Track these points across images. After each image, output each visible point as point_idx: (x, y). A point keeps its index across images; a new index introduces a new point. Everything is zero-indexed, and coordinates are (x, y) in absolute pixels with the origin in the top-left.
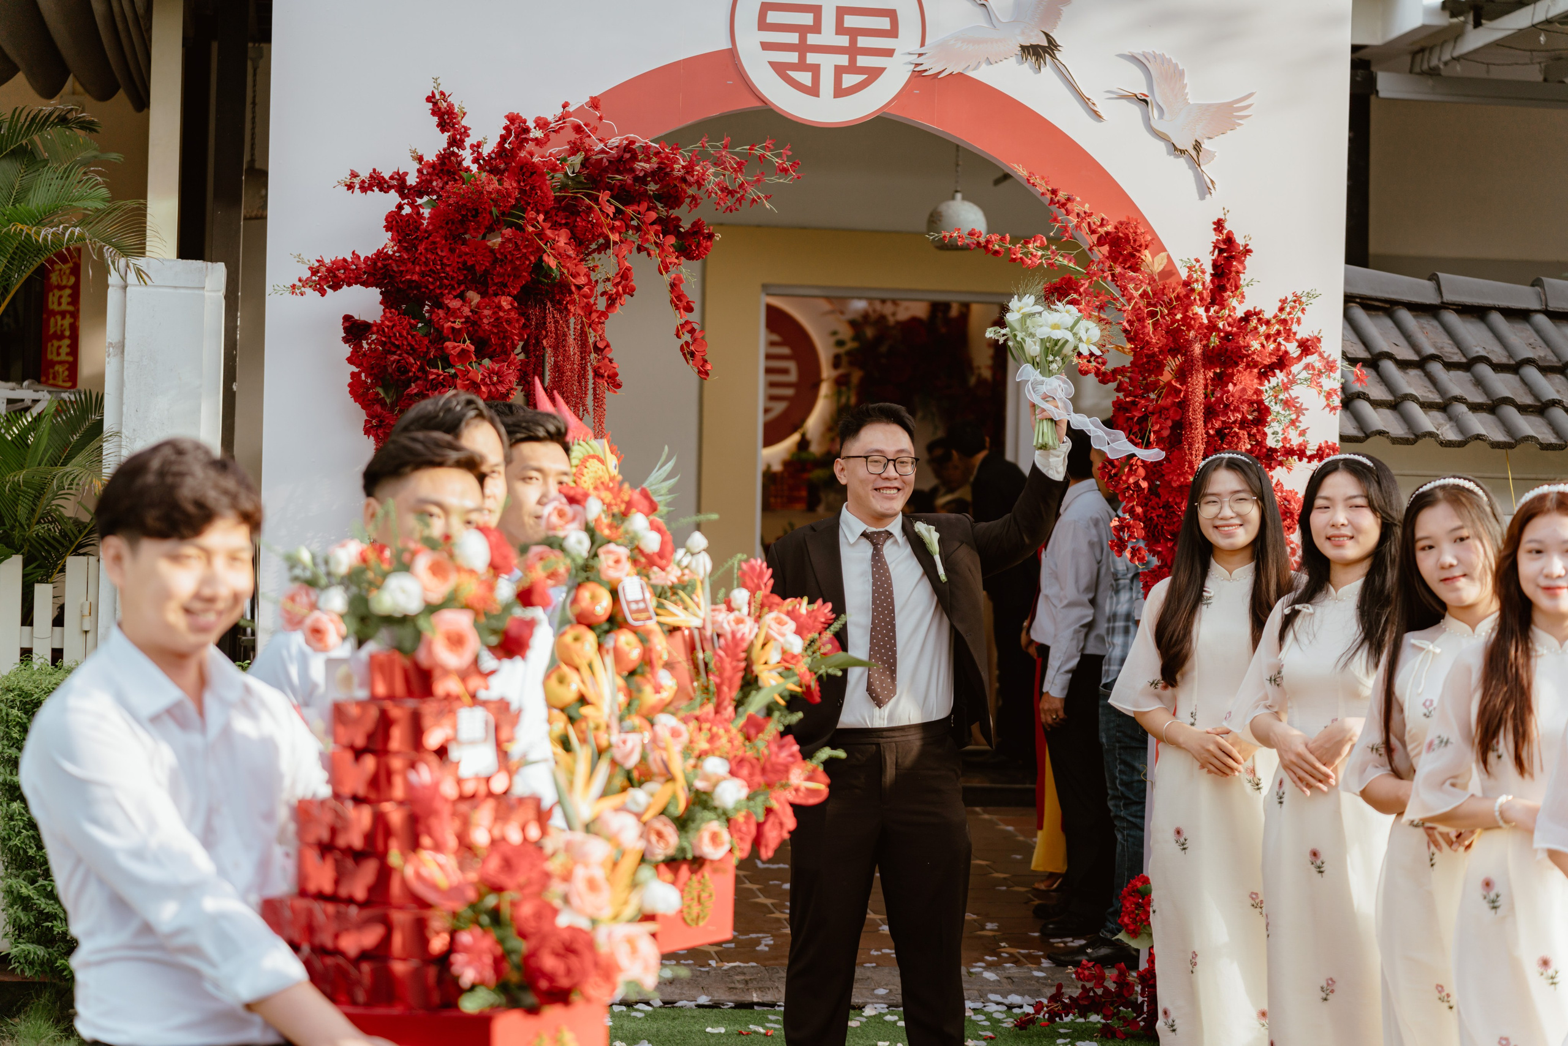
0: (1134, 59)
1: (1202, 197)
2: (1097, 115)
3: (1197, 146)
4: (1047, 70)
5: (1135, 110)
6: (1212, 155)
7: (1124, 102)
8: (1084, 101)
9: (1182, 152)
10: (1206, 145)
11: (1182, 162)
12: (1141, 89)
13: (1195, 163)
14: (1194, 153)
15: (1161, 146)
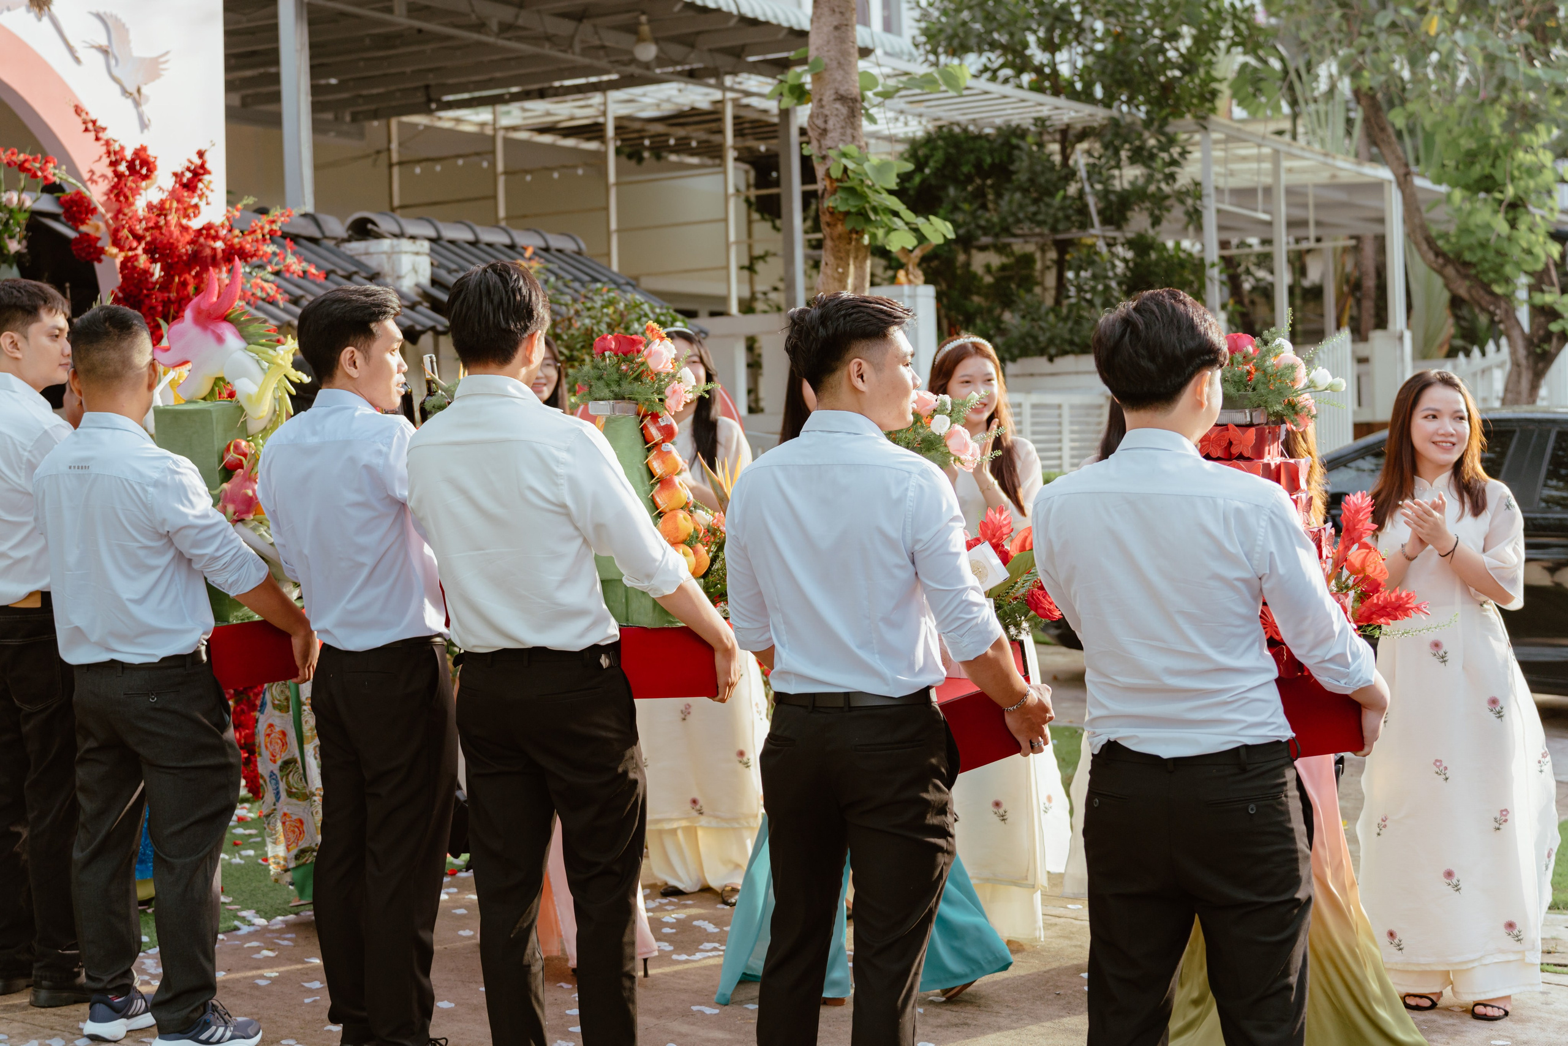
0: (99, 16)
1: (142, 131)
2: (77, 60)
3: (139, 91)
4: (45, 19)
5: (100, 57)
6: (147, 99)
7: (93, 51)
8: (71, 49)
9: (131, 94)
10: (144, 90)
11: (129, 102)
12: (103, 41)
13: (137, 104)
14: (136, 95)
15: (117, 89)
